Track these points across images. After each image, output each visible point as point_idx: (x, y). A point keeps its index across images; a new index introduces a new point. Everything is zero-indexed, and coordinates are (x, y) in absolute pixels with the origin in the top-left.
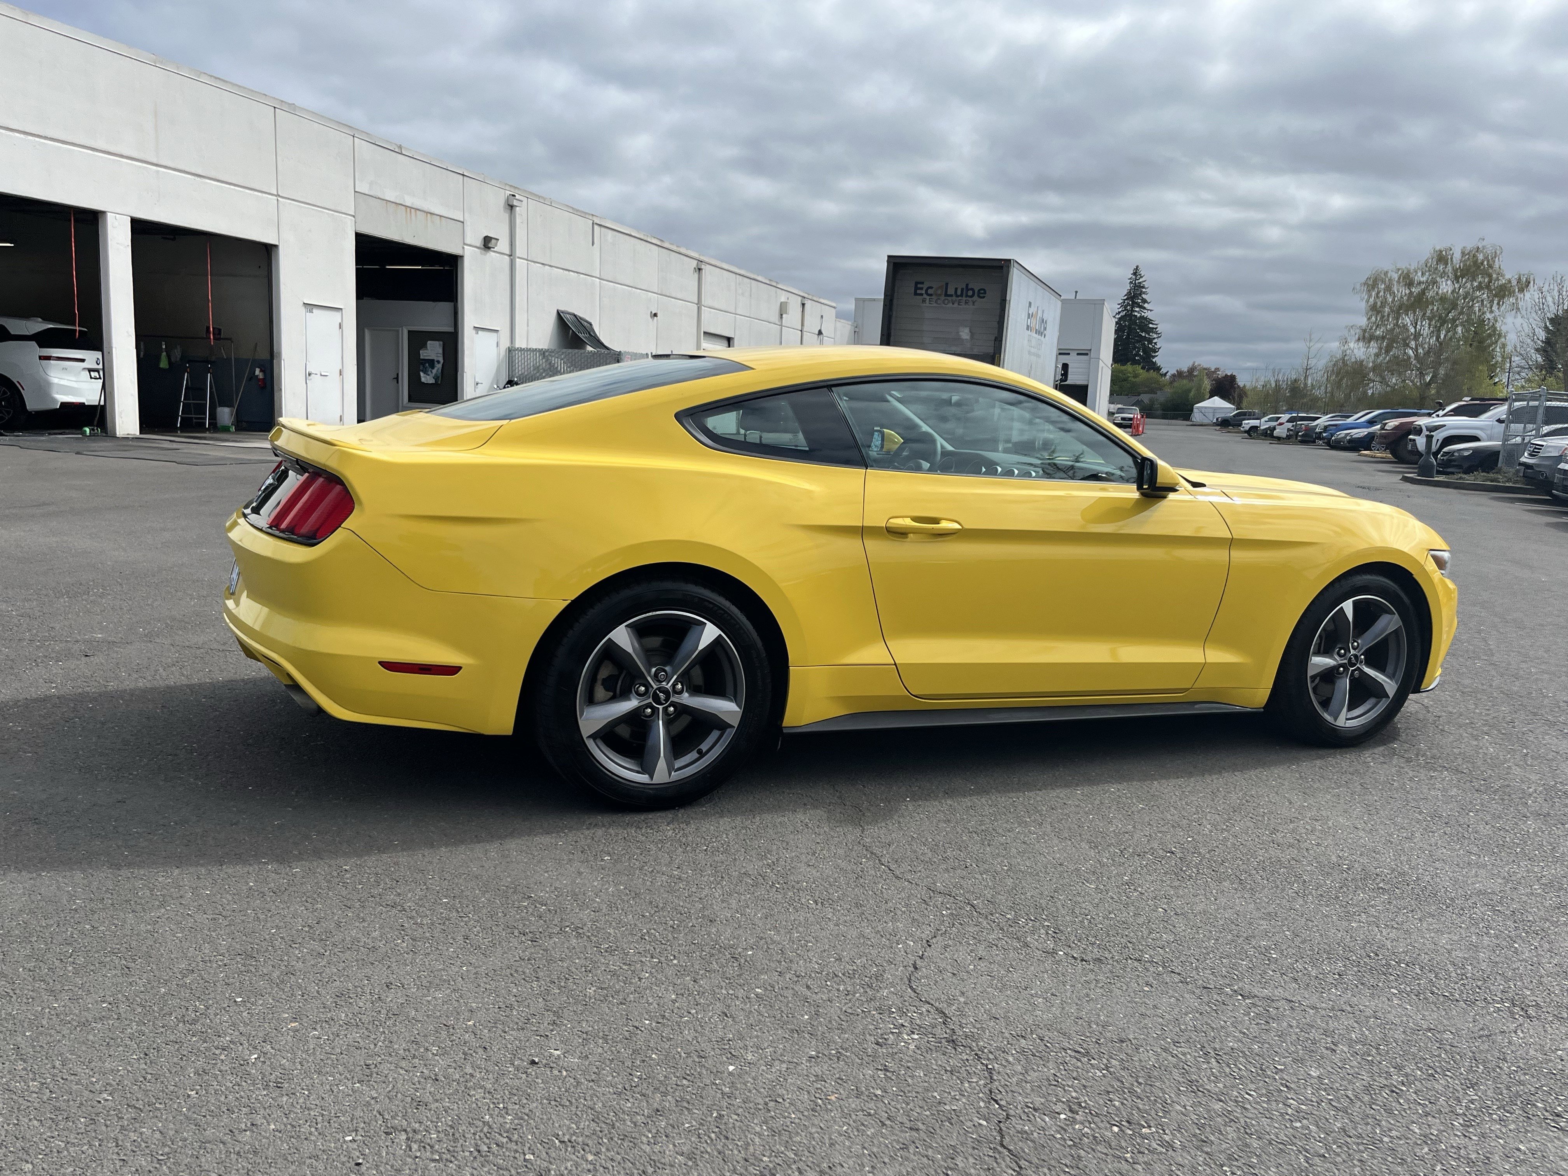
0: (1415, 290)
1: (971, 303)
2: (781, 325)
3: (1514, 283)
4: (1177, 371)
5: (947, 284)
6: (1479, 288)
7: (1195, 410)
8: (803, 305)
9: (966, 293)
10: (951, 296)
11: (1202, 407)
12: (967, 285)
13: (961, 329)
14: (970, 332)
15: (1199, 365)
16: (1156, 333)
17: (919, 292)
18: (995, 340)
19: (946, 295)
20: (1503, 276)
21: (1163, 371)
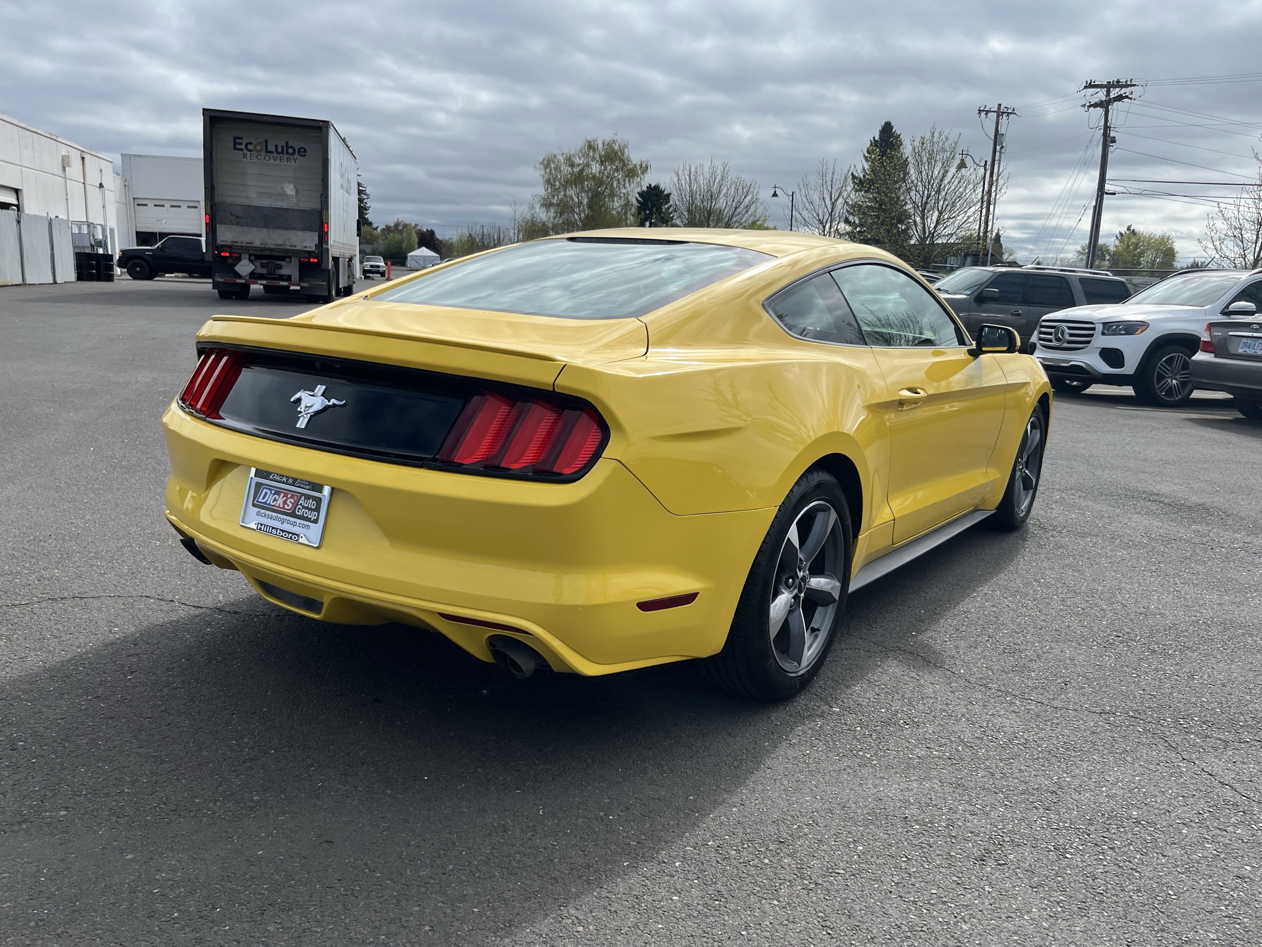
0: (576, 170)
1: (292, 160)
2: (65, 178)
3: (638, 167)
4: (386, 226)
5: (266, 141)
6: (617, 170)
7: (409, 258)
8: (83, 158)
9: (286, 151)
10: (272, 152)
11: (414, 256)
12: (287, 143)
13: (286, 185)
14: (295, 188)
15: (402, 221)
16: (366, 194)
17: (238, 146)
18: (321, 197)
19: (267, 151)
20: (632, 162)
21: (375, 225)
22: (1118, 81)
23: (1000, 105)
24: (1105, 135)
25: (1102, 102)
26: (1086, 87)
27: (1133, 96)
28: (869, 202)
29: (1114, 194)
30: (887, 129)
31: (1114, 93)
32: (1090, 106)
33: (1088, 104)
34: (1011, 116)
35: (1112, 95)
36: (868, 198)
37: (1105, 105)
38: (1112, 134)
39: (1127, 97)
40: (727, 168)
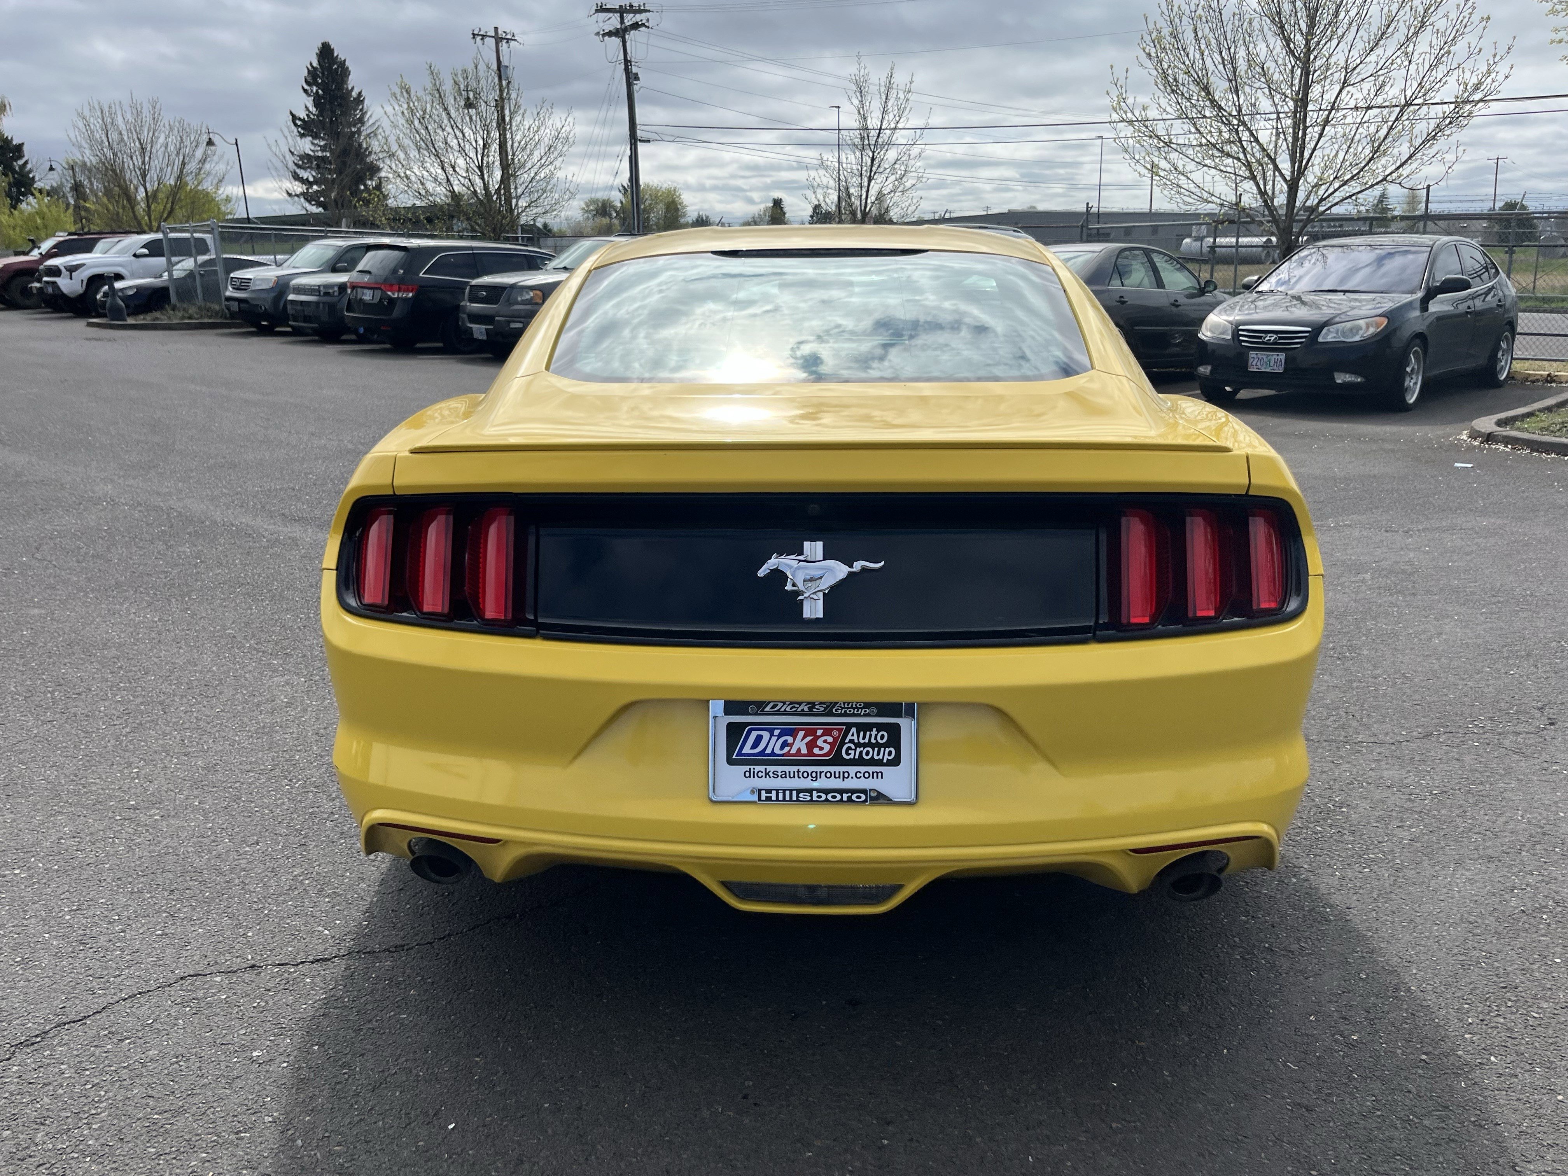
22: (631, 6)
23: (496, 29)
24: (627, 70)
25: (617, 30)
26: (597, 11)
27: (650, 24)
28: (323, 151)
29: (648, 141)
30: (326, 52)
31: (629, 19)
32: (604, 35)
33: (602, 32)
34: (512, 43)
35: (628, 23)
36: (320, 146)
37: (620, 33)
38: (635, 70)
39: (643, 25)
40: (158, 106)
